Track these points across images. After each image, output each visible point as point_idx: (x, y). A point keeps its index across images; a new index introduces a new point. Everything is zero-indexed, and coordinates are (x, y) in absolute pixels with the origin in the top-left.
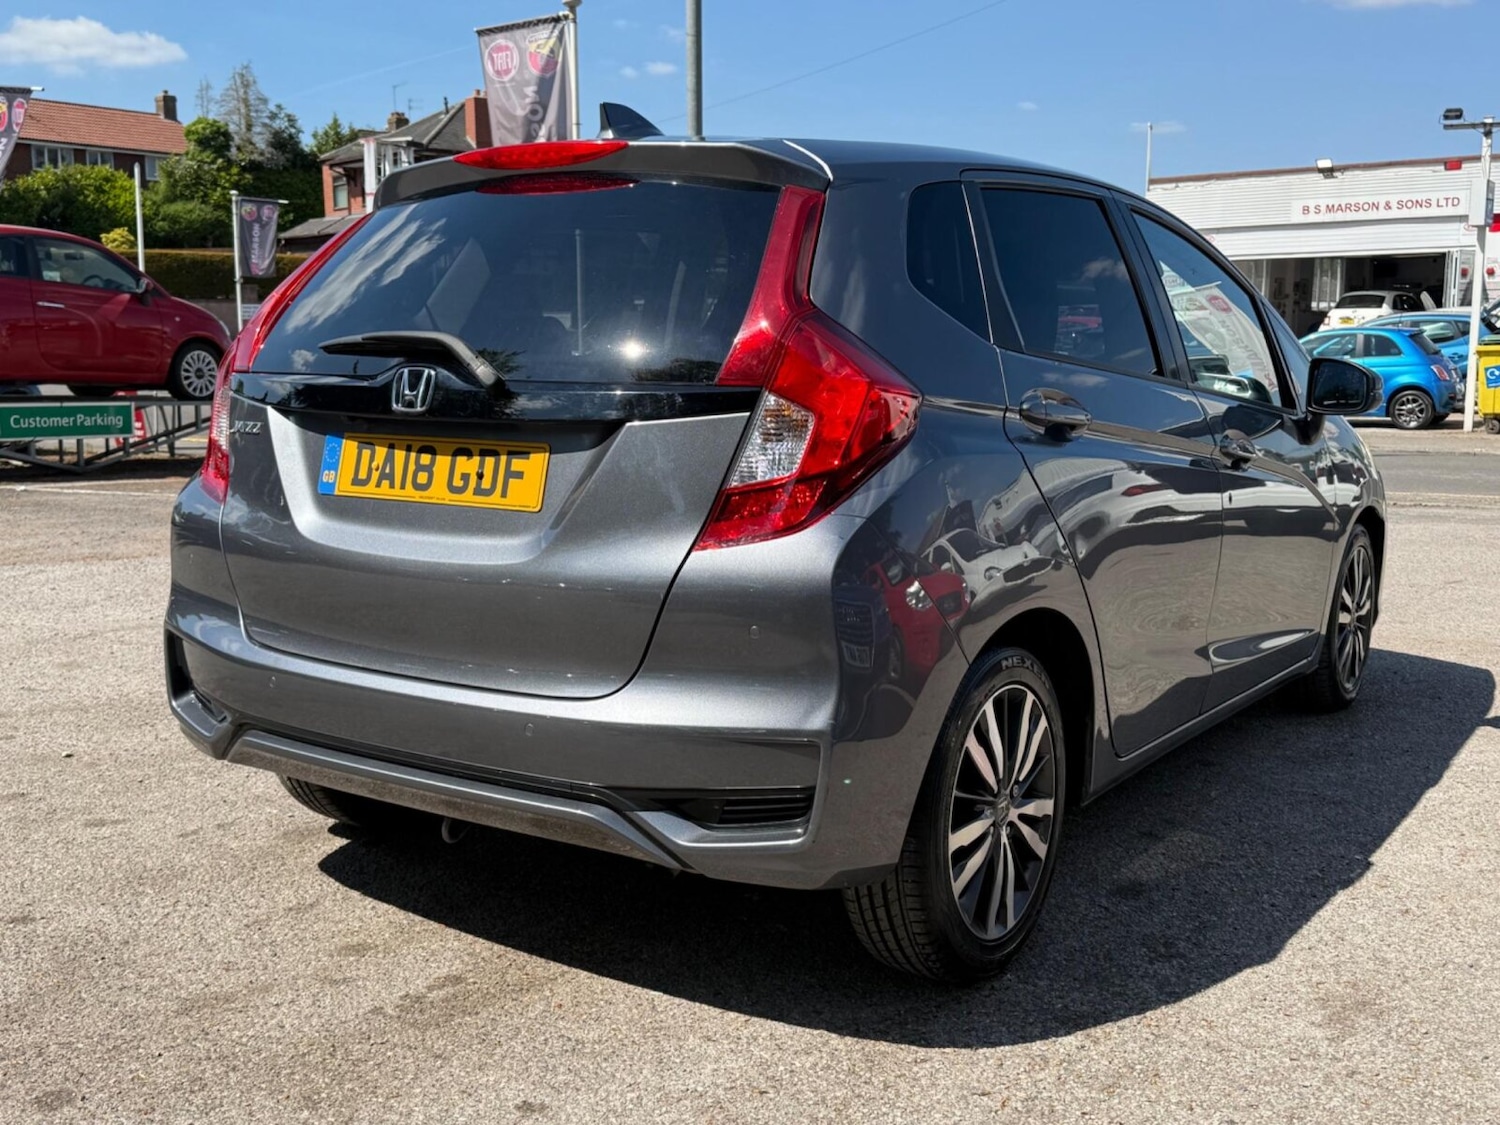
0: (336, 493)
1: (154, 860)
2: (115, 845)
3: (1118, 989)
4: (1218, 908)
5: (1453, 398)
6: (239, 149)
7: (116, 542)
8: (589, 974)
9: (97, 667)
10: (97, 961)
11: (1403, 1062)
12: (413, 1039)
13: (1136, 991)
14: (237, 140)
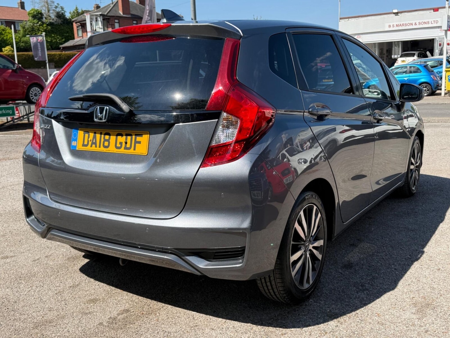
0: (77, 149)
1: (25, 270)
2: (11, 265)
3: (347, 303)
4: (378, 271)
5: (438, 86)
6: (46, 18)
7: (11, 153)
8: (172, 306)
9: (5, 199)
10: (6, 309)
11: (443, 326)
12: (113, 334)
13: (353, 303)
14: (45, 16)
